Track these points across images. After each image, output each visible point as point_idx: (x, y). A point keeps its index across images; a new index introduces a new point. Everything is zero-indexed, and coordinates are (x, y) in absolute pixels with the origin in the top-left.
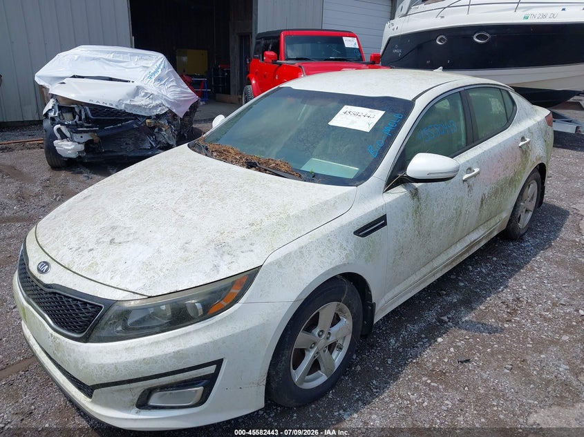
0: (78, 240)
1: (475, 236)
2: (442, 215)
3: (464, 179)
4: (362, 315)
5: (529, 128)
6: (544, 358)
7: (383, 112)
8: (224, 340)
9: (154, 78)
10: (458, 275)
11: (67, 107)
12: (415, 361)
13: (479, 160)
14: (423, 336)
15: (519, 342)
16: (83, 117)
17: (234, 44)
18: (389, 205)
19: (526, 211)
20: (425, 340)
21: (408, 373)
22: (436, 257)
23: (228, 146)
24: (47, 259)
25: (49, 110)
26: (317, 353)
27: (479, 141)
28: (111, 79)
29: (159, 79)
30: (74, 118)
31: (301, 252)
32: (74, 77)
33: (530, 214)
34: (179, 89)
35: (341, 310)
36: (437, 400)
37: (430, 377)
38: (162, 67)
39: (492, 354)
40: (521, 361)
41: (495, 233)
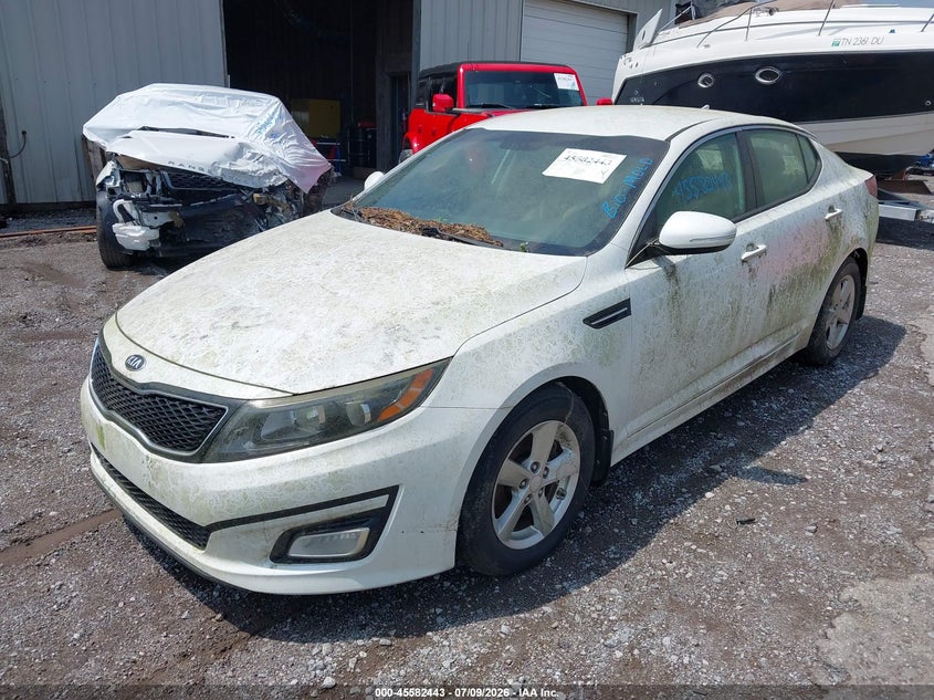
0: (183, 326)
1: (760, 351)
2: (711, 309)
3: (743, 258)
4: (593, 448)
5: (840, 194)
6: (865, 519)
7: (624, 157)
8: (400, 458)
9: (264, 133)
10: (735, 412)
11: (135, 172)
12: (672, 521)
13: (764, 233)
14: (684, 490)
15: (826, 498)
16: (158, 187)
17: (383, 89)
18: (635, 284)
19: (838, 322)
20: (686, 496)
21: (662, 537)
22: (703, 375)
23: (391, 210)
24: (140, 352)
25: (107, 177)
26: (530, 496)
27: (765, 207)
28: (199, 133)
29: (272, 135)
30: (145, 189)
31: (508, 341)
32: (144, 129)
33: (845, 327)
34: (302, 151)
35: (563, 436)
36: (707, 570)
37: (695, 541)
38: (276, 116)
39: (787, 513)
40: (830, 522)
41: (791, 352)
